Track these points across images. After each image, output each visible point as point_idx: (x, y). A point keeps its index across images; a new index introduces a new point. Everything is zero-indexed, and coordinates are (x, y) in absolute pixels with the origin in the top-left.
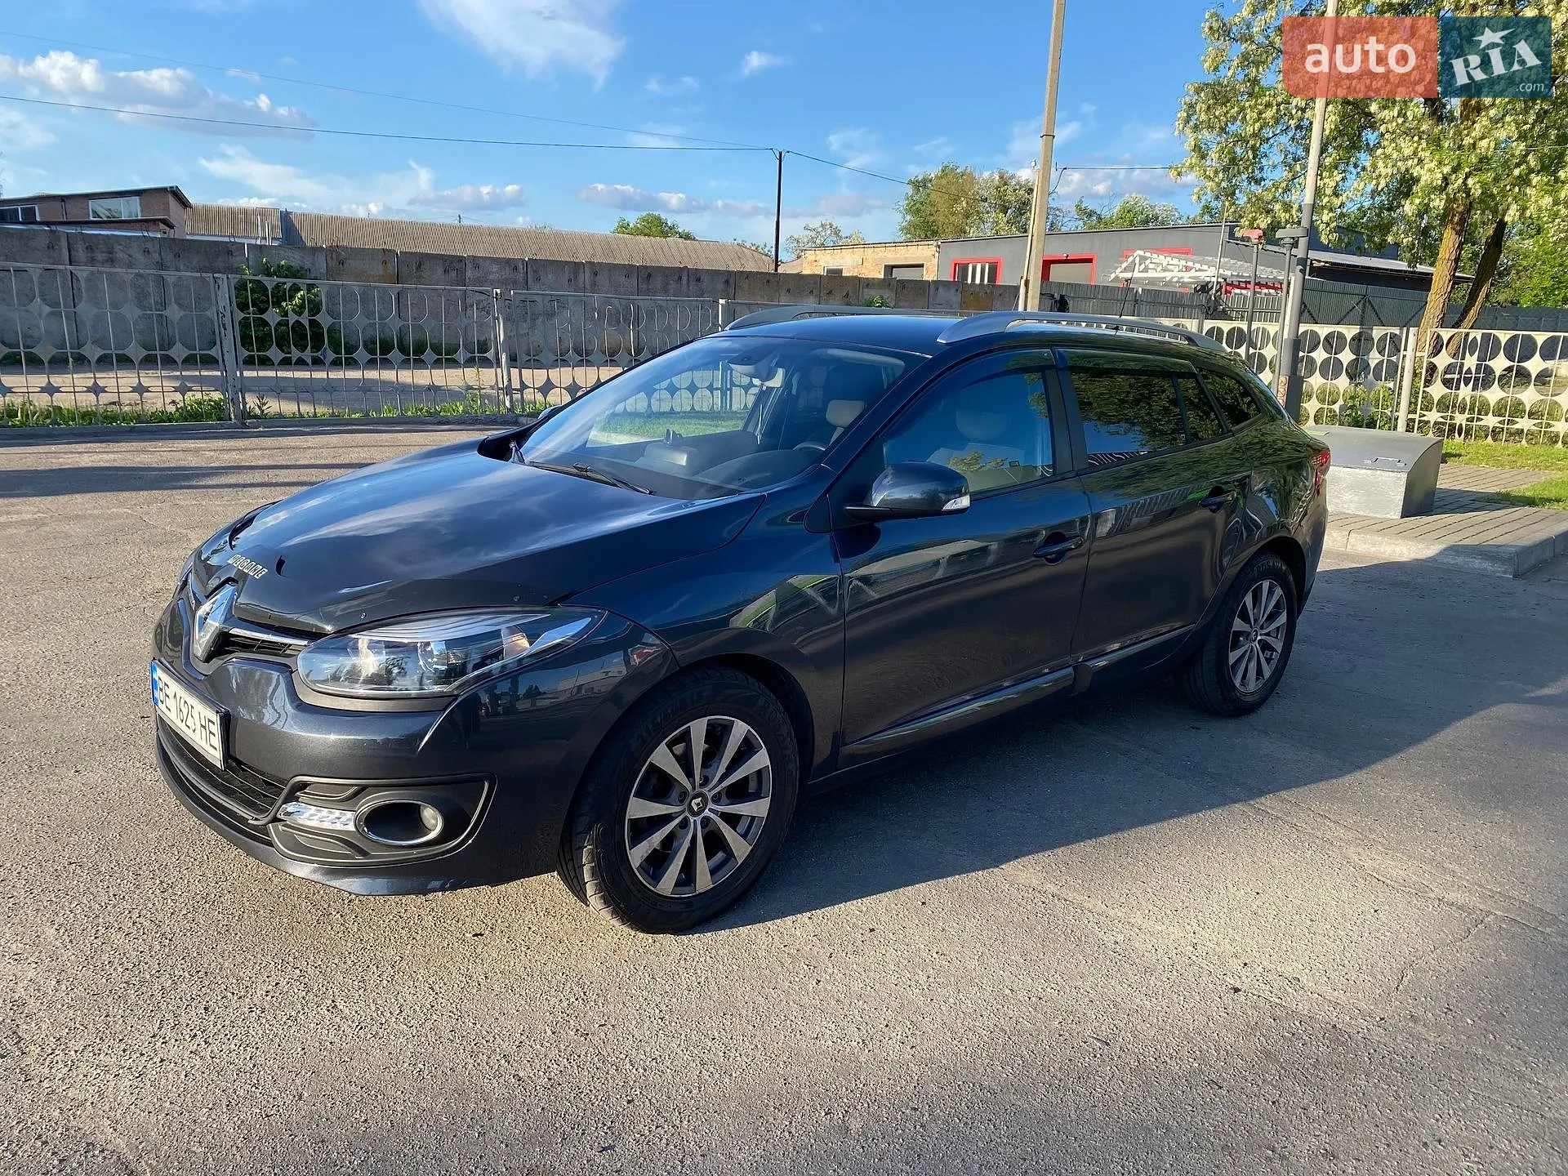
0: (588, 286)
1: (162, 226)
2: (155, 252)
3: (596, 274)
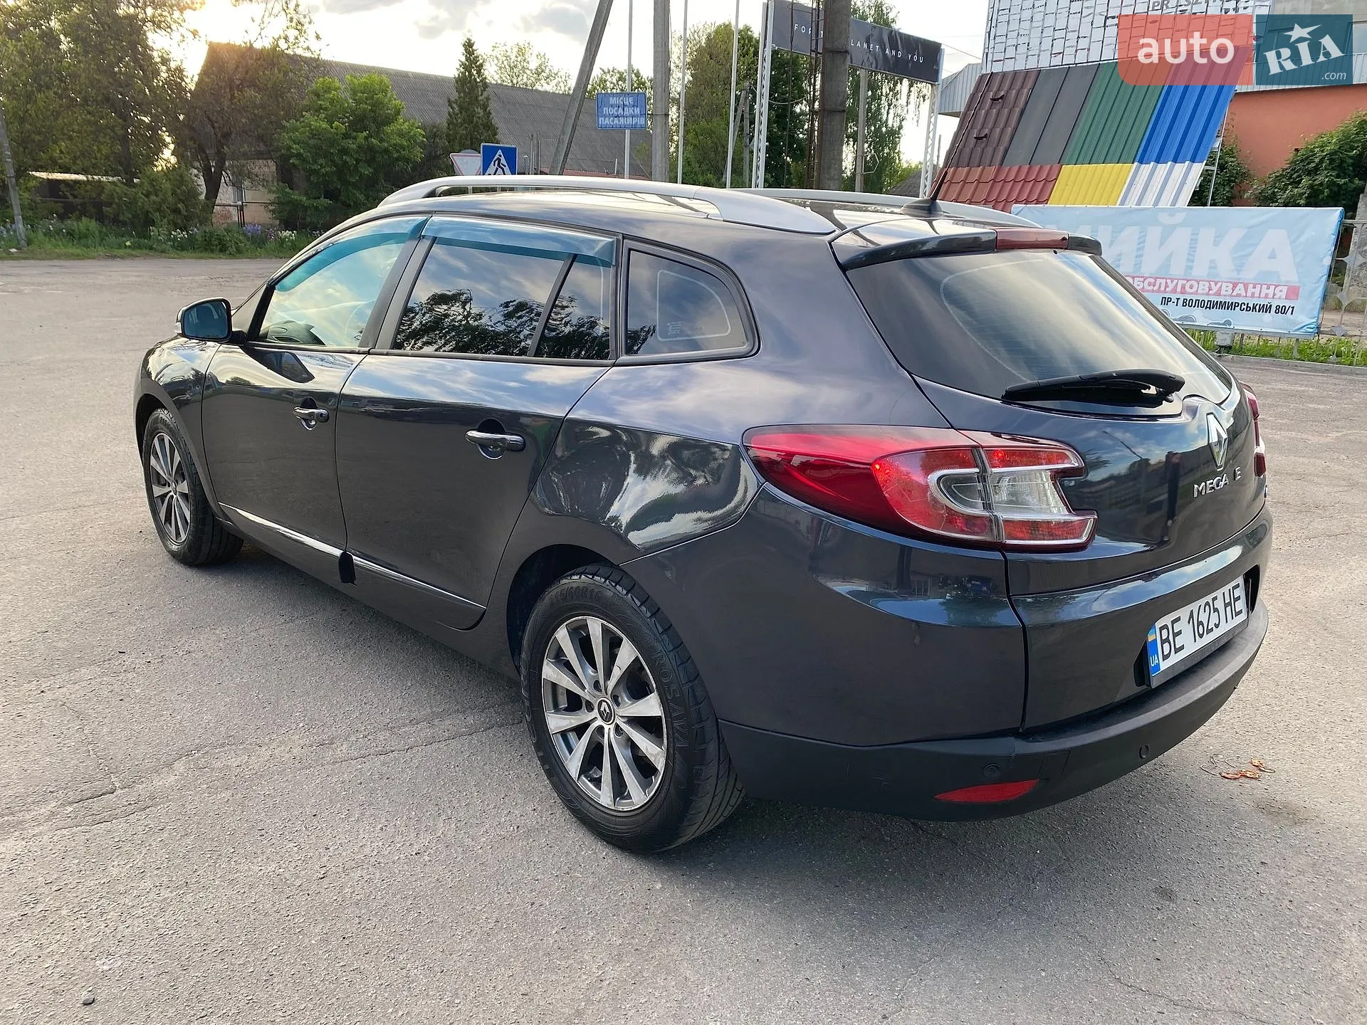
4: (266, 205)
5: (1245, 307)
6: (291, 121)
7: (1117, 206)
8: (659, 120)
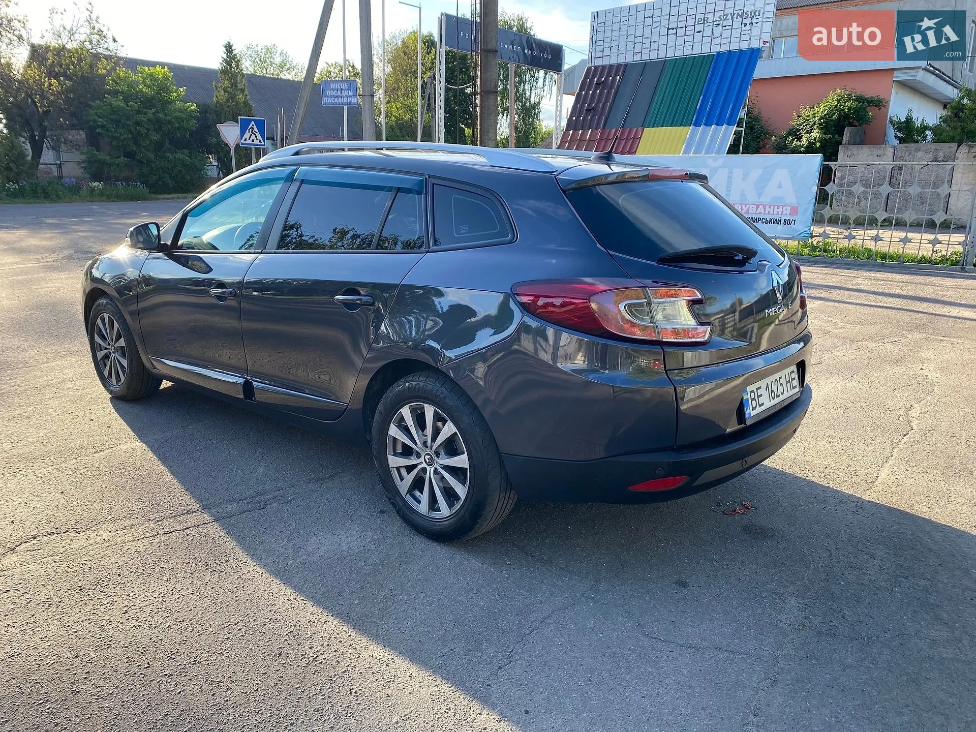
4: (79, 163)
5: (765, 221)
6: (96, 102)
7: (681, 155)
8: (367, 99)
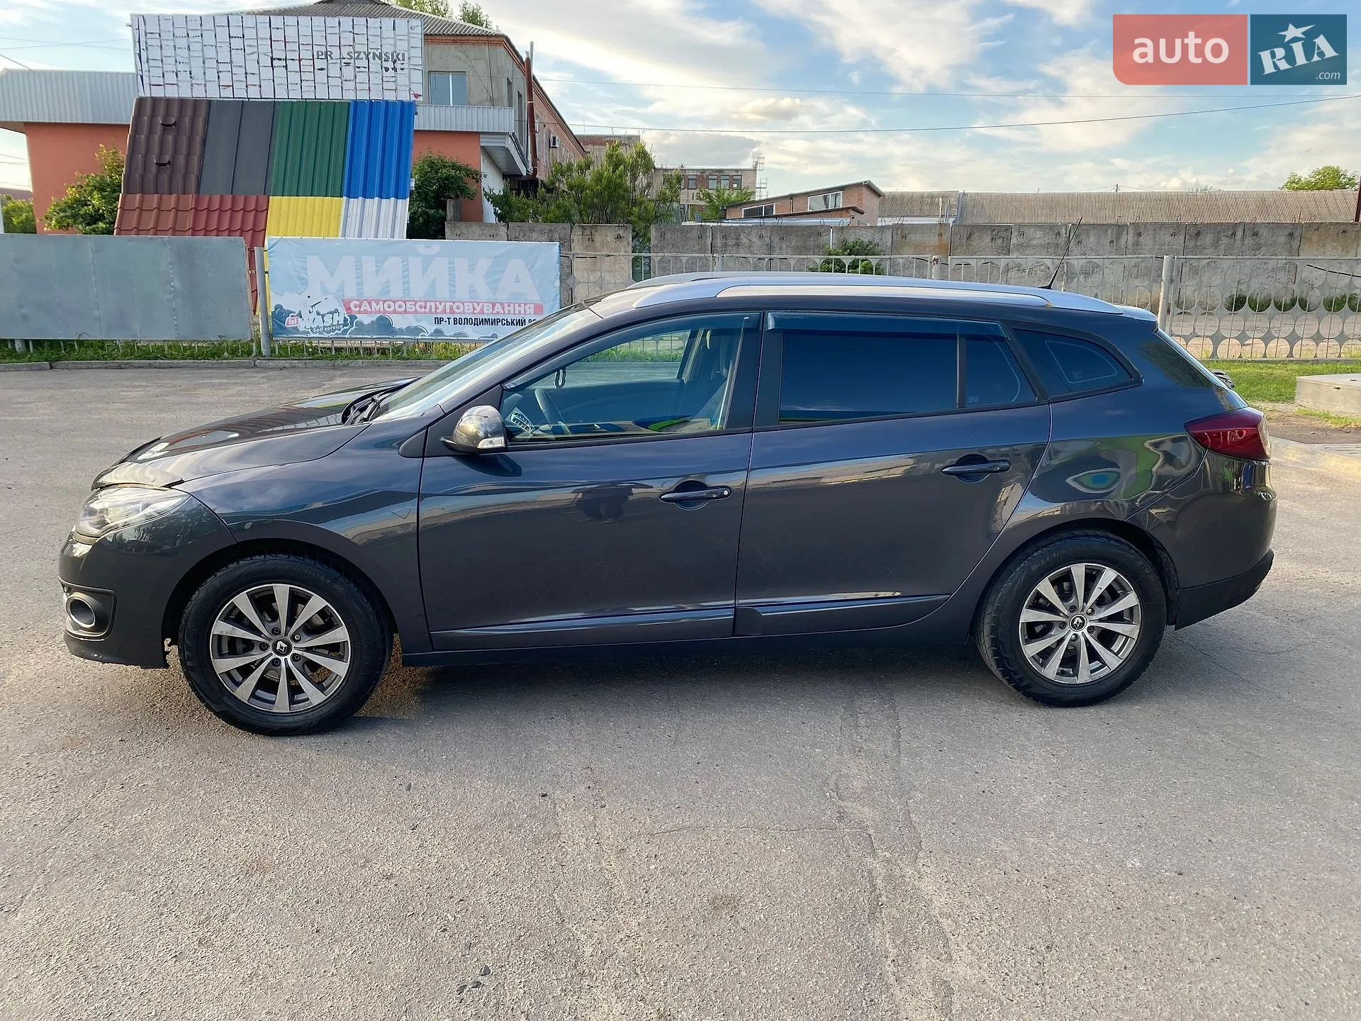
0: (1130, 246)
1: (852, 213)
2: (767, 237)
3: (1139, 235)
5: (506, 322)
